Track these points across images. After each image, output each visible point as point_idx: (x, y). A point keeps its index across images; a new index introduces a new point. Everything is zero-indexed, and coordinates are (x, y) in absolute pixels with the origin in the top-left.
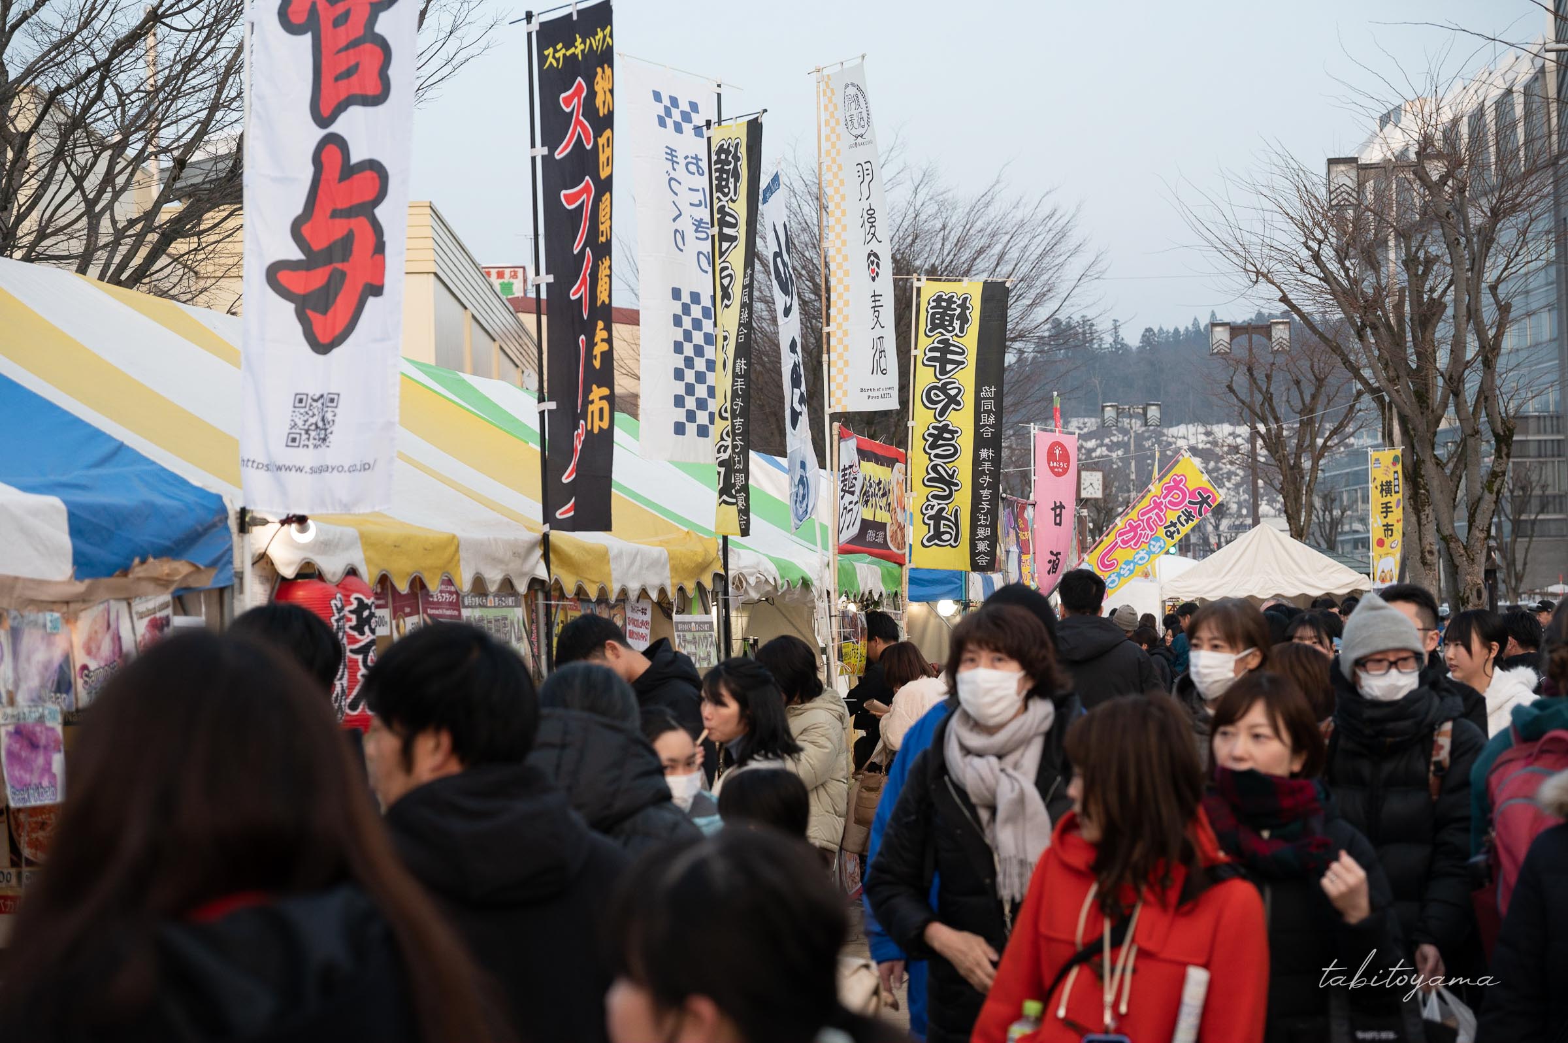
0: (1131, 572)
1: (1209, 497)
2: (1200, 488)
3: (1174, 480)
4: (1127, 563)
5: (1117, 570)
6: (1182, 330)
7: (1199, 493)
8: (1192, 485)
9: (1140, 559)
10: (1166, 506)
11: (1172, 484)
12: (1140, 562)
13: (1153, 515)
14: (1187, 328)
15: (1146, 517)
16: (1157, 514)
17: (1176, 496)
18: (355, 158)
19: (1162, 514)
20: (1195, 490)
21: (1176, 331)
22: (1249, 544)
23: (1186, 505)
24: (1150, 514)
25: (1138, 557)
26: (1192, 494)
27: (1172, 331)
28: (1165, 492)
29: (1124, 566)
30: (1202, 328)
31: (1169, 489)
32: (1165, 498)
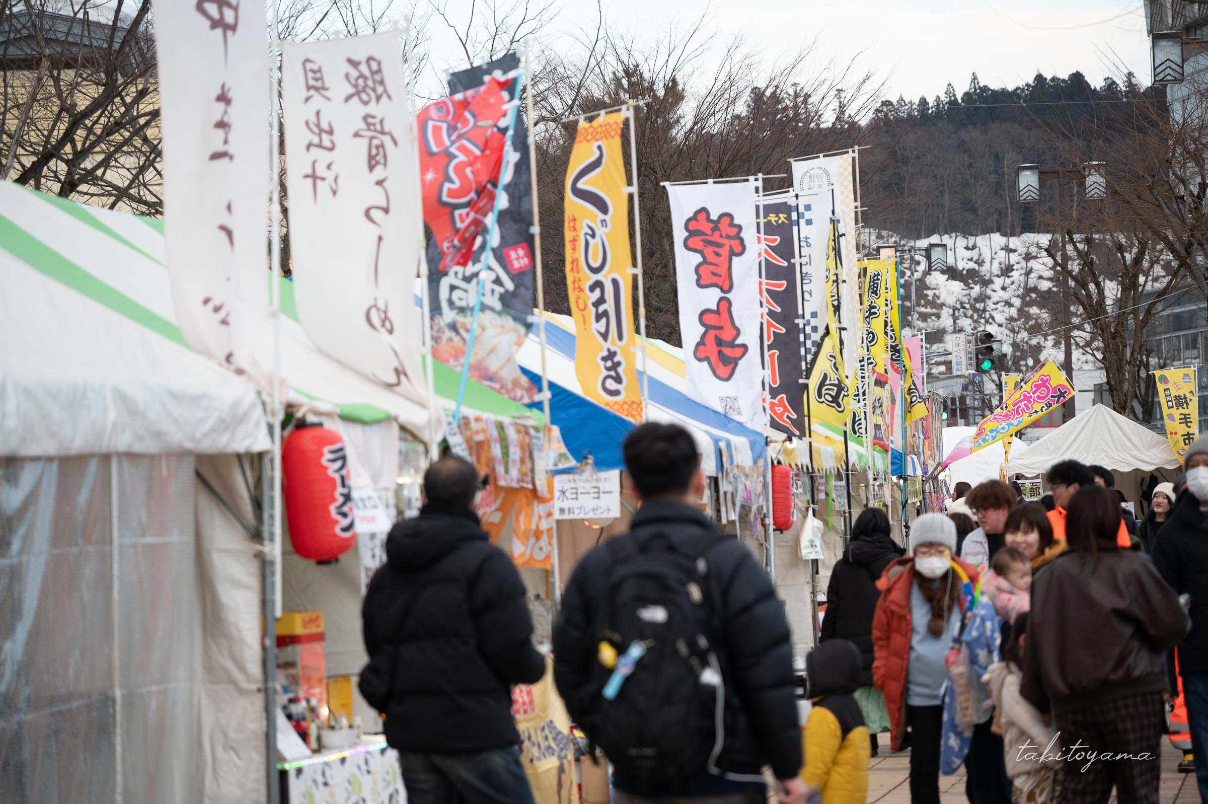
0: (994, 438)
1: (1066, 392)
2: (1060, 385)
3: (1042, 380)
4: (992, 431)
5: (983, 436)
6: (931, 101)
7: (1059, 389)
8: (1054, 383)
9: (1002, 429)
10: (1034, 400)
11: (1040, 382)
12: (1001, 431)
13: (1022, 405)
14: (938, 97)
15: (1016, 407)
16: (1025, 405)
17: (1043, 391)
18: (714, 307)
19: (1029, 405)
20: (1056, 387)
21: (923, 102)
22: (1090, 417)
23: (1049, 399)
24: (1020, 404)
25: (1000, 427)
26: (1054, 390)
27: (916, 101)
28: (1034, 389)
29: (989, 433)
30: (959, 97)
31: (1038, 387)
32: (1034, 393)
